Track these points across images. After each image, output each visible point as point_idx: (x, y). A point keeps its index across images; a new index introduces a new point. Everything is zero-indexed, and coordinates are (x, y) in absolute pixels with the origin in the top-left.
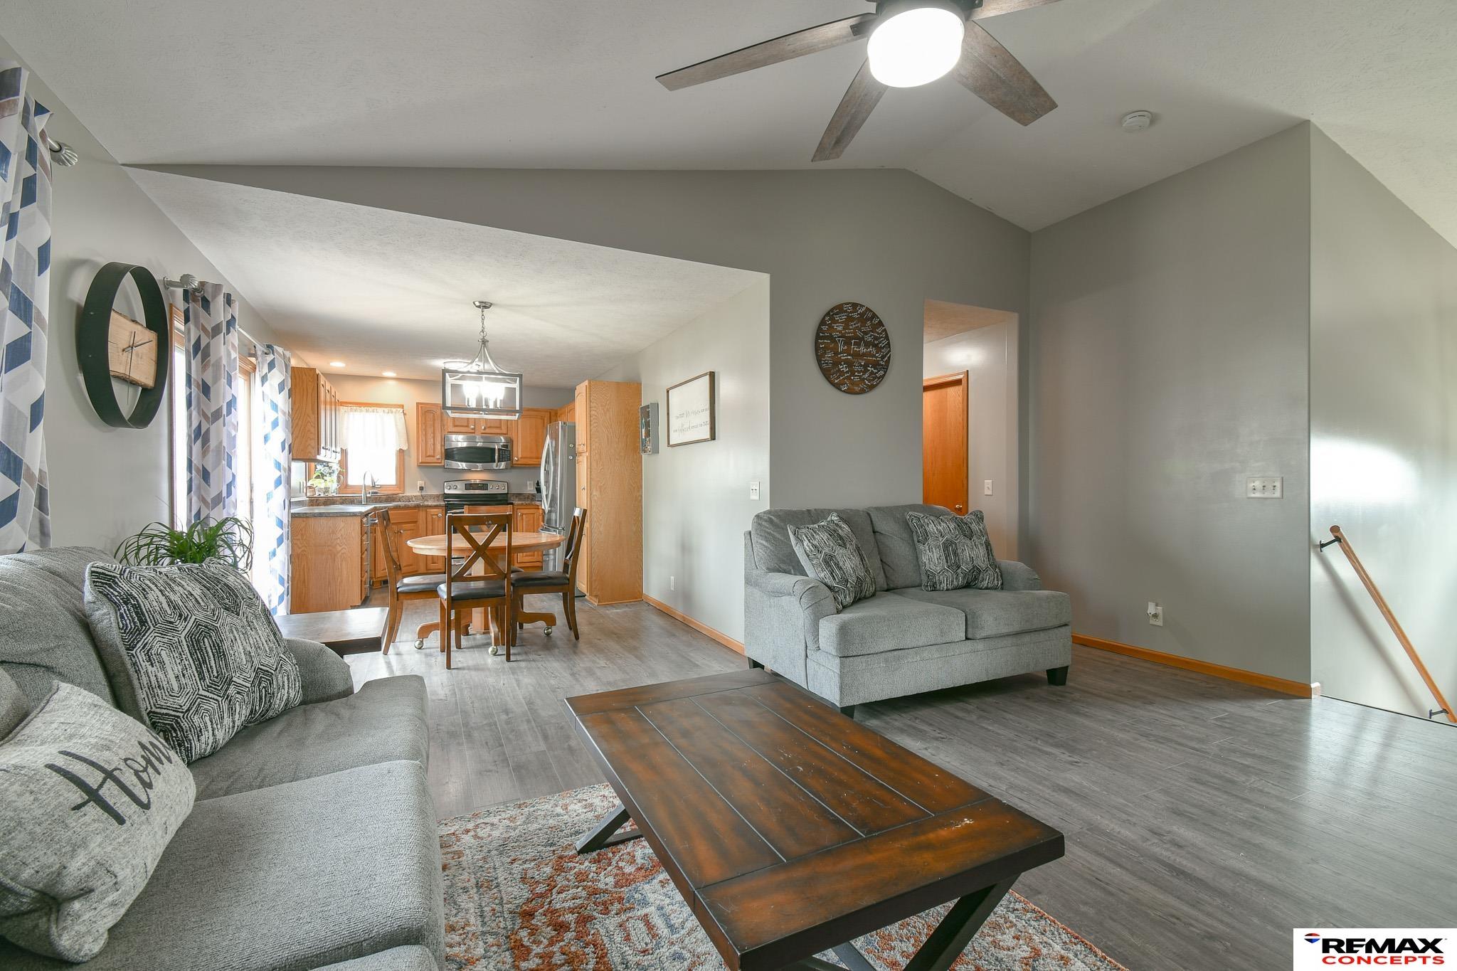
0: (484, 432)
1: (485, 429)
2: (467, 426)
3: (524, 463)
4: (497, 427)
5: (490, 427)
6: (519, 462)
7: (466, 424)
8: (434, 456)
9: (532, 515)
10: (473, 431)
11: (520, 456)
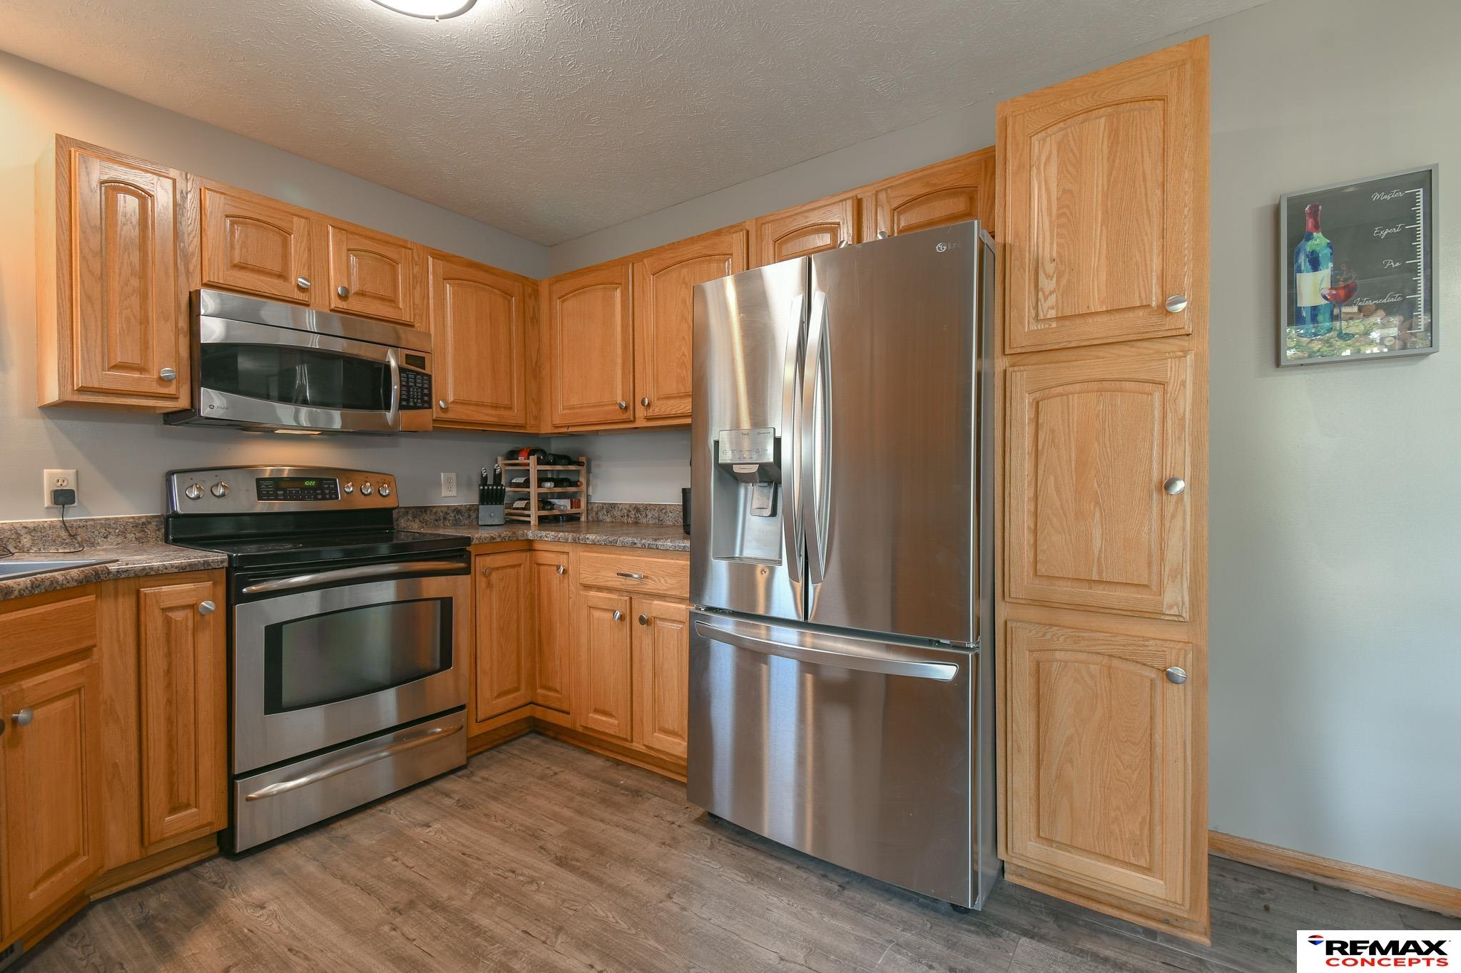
0: (342, 305)
1: (344, 297)
2: (282, 276)
3: (464, 418)
4: (382, 299)
5: (361, 294)
6: (450, 415)
7: (277, 268)
8: (141, 369)
9: (513, 571)
10: (301, 296)
11: (451, 398)
